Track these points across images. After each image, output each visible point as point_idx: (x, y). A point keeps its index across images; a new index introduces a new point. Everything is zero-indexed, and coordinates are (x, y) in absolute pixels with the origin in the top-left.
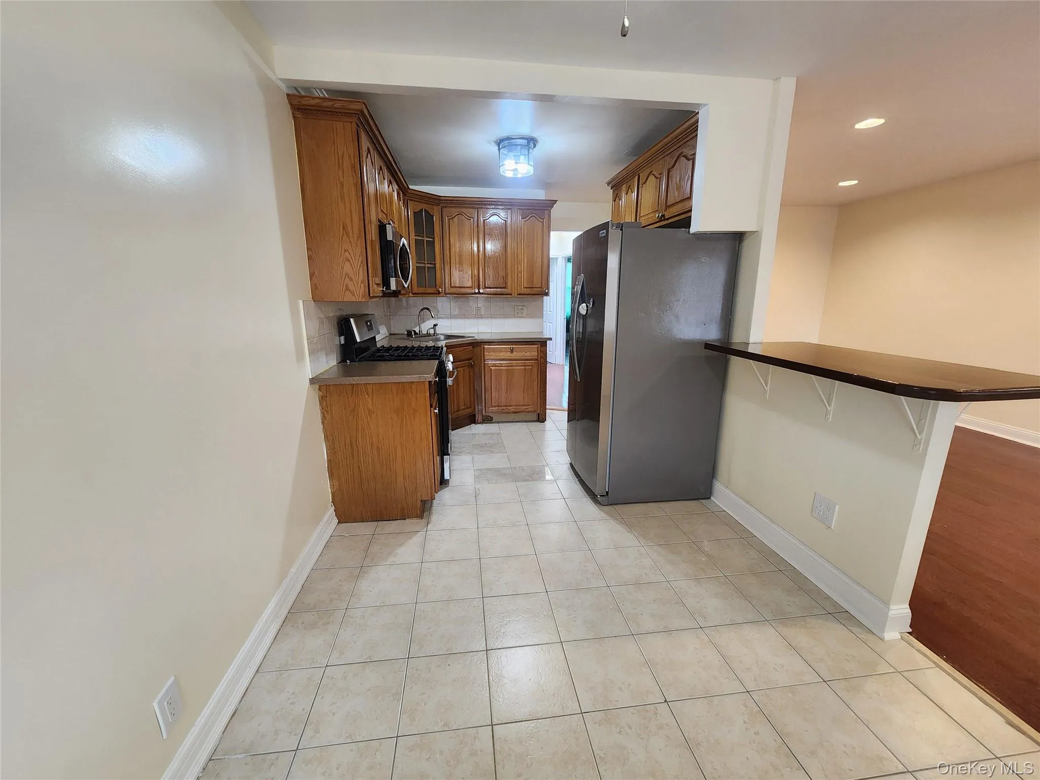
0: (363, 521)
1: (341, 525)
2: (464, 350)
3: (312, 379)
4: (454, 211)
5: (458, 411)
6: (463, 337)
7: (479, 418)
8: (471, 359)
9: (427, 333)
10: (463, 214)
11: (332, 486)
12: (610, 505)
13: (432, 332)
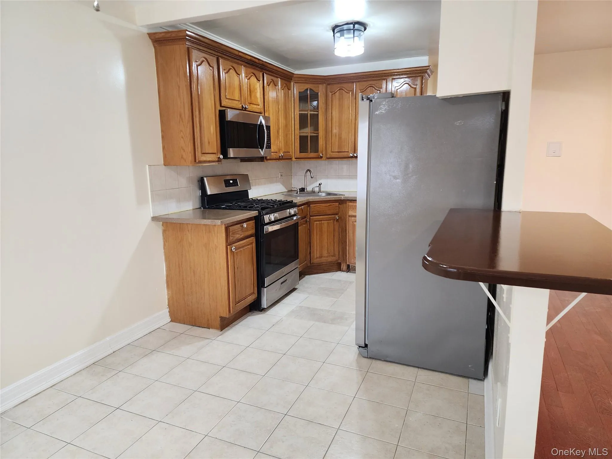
0: (184, 324)
1: (172, 323)
2: (329, 206)
3: (153, 217)
4: (336, 87)
5: (321, 257)
6: (336, 195)
7: (344, 267)
8: (337, 214)
9: (312, 191)
10: (344, 89)
11: (168, 294)
12: (370, 358)
13: (317, 189)
